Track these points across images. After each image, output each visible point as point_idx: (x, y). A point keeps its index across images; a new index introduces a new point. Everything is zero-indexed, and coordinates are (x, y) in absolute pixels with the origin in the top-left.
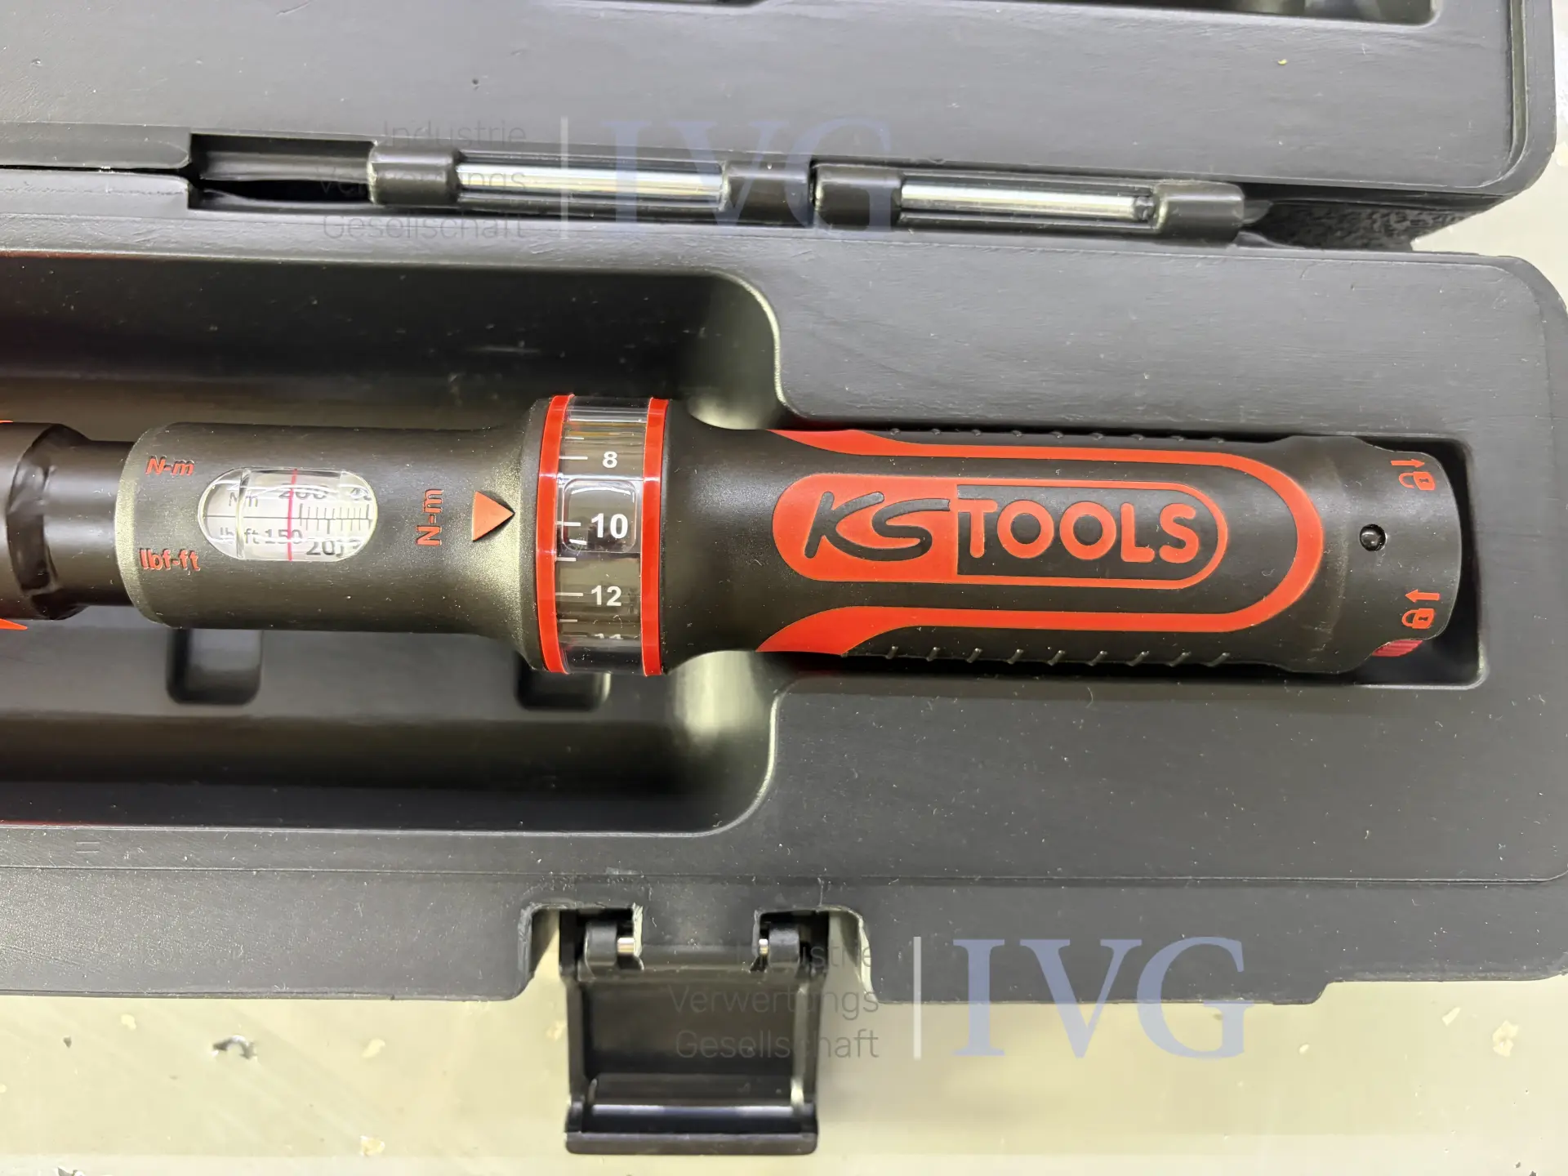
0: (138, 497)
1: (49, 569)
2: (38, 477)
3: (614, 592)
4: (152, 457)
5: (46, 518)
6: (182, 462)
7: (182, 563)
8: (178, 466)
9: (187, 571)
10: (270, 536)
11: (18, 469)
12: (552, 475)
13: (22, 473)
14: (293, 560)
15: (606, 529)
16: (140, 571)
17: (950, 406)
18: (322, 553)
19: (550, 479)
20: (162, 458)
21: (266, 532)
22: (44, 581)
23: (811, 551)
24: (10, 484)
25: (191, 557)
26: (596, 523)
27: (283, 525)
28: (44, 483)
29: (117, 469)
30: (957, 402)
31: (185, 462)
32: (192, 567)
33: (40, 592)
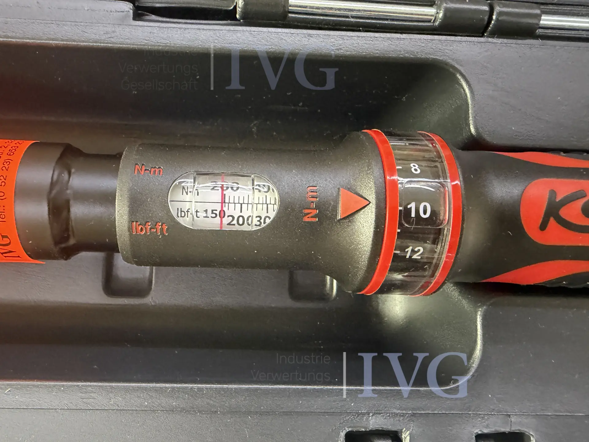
0: (131, 190)
1: (71, 233)
2: (65, 176)
3: (419, 250)
4: (136, 164)
5: (71, 202)
6: (155, 167)
7: (156, 231)
8: (153, 170)
9: (159, 235)
10: (206, 213)
11: (54, 171)
12: (395, 177)
13: (56, 173)
14: (223, 229)
15: (417, 211)
16: (131, 235)
17: (572, 139)
18: (236, 224)
19: (394, 180)
20: (143, 165)
21: (204, 211)
22: (67, 239)
23: (543, 226)
24: (50, 180)
25: (163, 227)
26: (411, 208)
27: (218, 207)
28: (69, 180)
29: (115, 172)
30: (575, 137)
31: (157, 167)
32: (162, 233)
33: (63, 245)
